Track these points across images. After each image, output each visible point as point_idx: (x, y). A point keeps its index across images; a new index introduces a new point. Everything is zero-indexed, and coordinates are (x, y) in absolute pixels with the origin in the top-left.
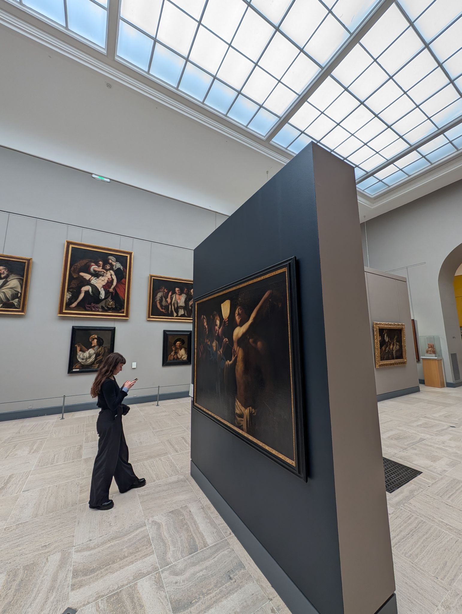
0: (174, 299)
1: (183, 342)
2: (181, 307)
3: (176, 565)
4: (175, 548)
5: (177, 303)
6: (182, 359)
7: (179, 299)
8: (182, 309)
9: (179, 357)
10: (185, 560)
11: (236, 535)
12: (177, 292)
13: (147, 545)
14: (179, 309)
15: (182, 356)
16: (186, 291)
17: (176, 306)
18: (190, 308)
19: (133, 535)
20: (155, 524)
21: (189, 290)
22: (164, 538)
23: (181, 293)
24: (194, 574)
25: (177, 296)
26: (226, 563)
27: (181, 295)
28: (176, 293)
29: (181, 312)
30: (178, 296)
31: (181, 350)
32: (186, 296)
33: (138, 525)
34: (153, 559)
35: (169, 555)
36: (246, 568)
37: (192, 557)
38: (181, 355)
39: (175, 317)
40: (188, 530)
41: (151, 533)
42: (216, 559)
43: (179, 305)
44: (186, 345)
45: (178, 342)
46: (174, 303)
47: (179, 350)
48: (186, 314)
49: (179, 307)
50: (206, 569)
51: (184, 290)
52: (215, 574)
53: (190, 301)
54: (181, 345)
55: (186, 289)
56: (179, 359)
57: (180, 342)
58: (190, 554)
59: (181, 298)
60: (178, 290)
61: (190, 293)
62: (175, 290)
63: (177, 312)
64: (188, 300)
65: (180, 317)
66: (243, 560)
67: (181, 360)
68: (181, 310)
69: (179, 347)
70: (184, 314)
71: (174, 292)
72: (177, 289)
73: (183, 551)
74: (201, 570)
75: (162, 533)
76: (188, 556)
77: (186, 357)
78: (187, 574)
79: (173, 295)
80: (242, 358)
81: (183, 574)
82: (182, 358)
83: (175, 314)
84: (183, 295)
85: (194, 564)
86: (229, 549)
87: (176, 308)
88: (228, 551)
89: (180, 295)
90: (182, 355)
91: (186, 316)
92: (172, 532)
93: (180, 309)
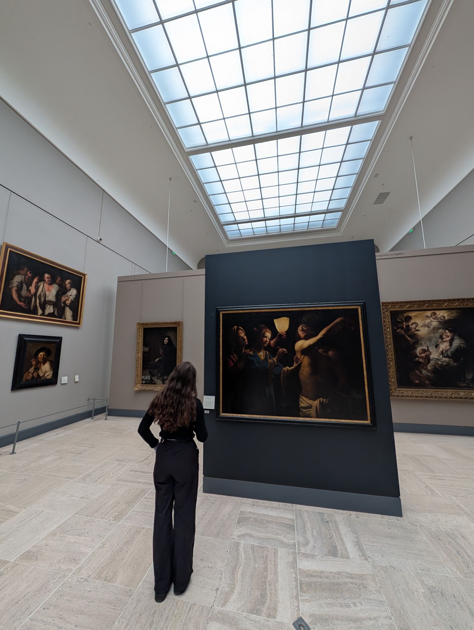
0: (40, 289)
1: (48, 353)
2: (50, 303)
3: (298, 541)
4: (281, 535)
5: (44, 295)
6: (45, 378)
7: (49, 290)
8: (51, 305)
9: (41, 374)
10: (298, 535)
11: (296, 504)
12: (47, 280)
13: (264, 549)
14: (46, 305)
15: (45, 374)
16: (60, 281)
17: (43, 300)
18: (63, 305)
19: (242, 554)
20: (243, 536)
21: (63, 280)
22: (267, 537)
23: (52, 282)
24: (313, 536)
25: (46, 286)
26: (314, 518)
27: (52, 286)
28: (45, 281)
29: (50, 309)
30: (48, 285)
31: (44, 364)
32: (59, 288)
33: (233, 547)
34: (282, 552)
35: (285, 540)
36: (324, 512)
37: (297, 530)
38: (44, 372)
39: (40, 316)
40: (269, 522)
41: (252, 542)
42: (308, 521)
43: (47, 299)
44: (52, 357)
45: (41, 353)
46: (40, 295)
47: (42, 365)
48: (56, 314)
49: (47, 302)
50: (313, 529)
51: (57, 279)
52: (320, 527)
53: (64, 296)
54: (45, 357)
55: (59, 278)
56: (41, 377)
57: (44, 353)
58: (294, 530)
59: (51, 290)
60: (48, 278)
61: (64, 284)
62: (43, 276)
63: (43, 309)
64: (60, 293)
65: (47, 316)
66: (317, 511)
67: (43, 380)
68: (49, 306)
69: (41, 361)
70: (54, 313)
71: (41, 279)
72: (46, 275)
73: (288, 532)
74: (312, 531)
75: (259, 536)
76: (295, 532)
77: (51, 375)
78: (311, 539)
79: (40, 283)
80: (308, 364)
81: (309, 540)
82: (45, 376)
83: (40, 312)
84: (54, 285)
85: (305, 532)
86: (305, 512)
87: (42, 303)
88: (306, 513)
89: (51, 284)
90: (46, 372)
91: (55, 315)
92: (263, 530)
93: (48, 304)
